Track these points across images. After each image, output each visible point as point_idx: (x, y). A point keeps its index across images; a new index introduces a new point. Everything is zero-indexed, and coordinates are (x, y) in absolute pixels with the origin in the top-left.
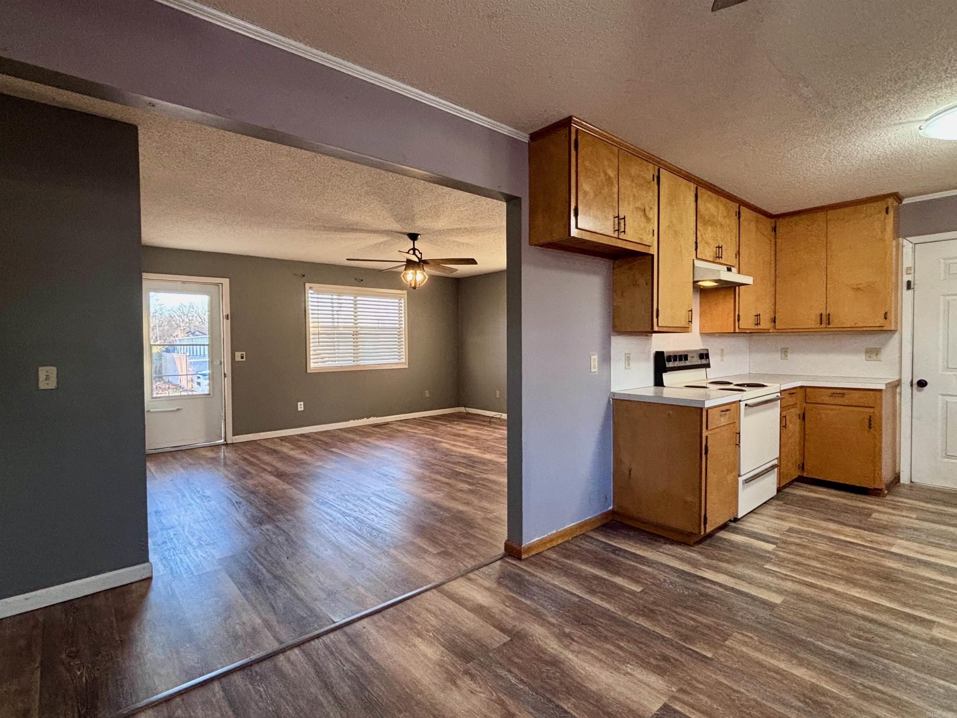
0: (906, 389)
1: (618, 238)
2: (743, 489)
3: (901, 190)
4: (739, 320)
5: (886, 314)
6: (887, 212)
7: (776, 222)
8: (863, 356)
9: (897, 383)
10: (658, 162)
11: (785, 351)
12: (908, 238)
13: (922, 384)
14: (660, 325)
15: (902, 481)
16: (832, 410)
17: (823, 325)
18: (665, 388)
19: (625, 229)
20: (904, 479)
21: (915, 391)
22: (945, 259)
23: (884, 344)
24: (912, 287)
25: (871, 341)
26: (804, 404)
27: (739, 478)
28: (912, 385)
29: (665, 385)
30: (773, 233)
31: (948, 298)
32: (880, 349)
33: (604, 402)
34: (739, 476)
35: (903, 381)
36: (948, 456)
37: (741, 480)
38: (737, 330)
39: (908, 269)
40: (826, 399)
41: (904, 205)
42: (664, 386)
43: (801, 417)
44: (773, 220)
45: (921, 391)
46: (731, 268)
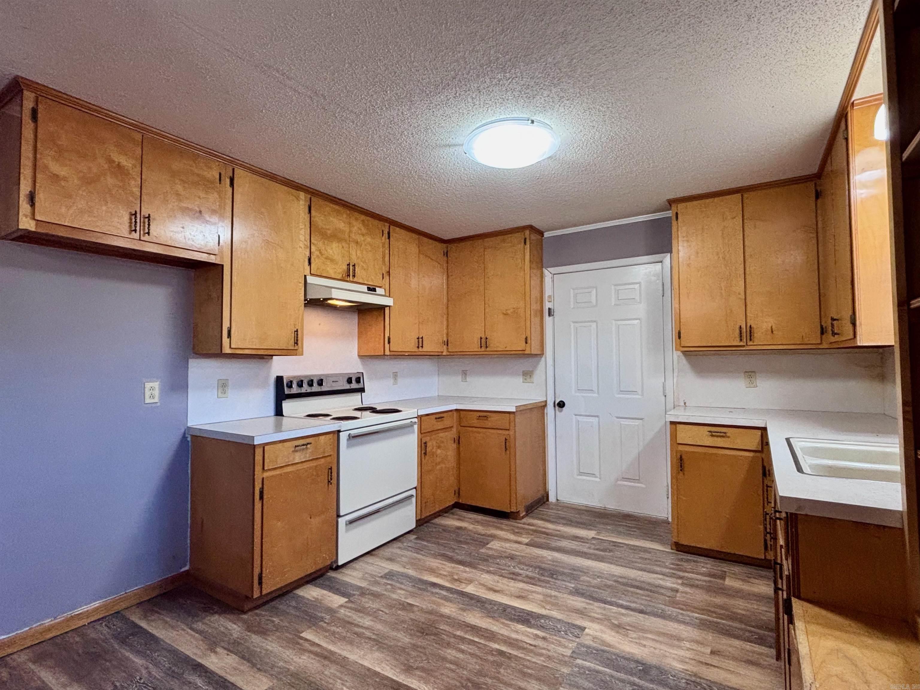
0: (550, 410)
1: (140, 240)
2: (347, 531)
3: (537, 224)
4: (389, 342)
5: (526, 339)
6: (525, 243)
7: (447, 247)
8: (521, 379)
9: (543, 404)
10: (232, 162)
11: (465, 373)
12: (548, 269)
13: (561, 405)
14: (233, 346)
15: (550, 500)
16: (479, 433)
17: (483, 349)
18: (284, 418)
19: (149, 230)
20: (552, 499)
21: (557, 411)
22: (573, 289)
23: (535, 367)
24: (552, 314)
25: (525, 365)
26: (460, 428)
27: (340, 520)
28: (555, 406)
29: (284, 414)
30: (445, 258)
31: (577, 325)
32: (533, 371)
33: (174, 439)
34: (339, 516)
35: (548, 402)
36: (581, 474)
37: (342, 522)
38: (387, 353)
39: (550, 297)
40: (475, 422)
41: (545, 238)
42: (283, 416)
43: (457, 441)
44: (445, 245)
45: (561, 411)
46: (375, 289)
